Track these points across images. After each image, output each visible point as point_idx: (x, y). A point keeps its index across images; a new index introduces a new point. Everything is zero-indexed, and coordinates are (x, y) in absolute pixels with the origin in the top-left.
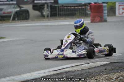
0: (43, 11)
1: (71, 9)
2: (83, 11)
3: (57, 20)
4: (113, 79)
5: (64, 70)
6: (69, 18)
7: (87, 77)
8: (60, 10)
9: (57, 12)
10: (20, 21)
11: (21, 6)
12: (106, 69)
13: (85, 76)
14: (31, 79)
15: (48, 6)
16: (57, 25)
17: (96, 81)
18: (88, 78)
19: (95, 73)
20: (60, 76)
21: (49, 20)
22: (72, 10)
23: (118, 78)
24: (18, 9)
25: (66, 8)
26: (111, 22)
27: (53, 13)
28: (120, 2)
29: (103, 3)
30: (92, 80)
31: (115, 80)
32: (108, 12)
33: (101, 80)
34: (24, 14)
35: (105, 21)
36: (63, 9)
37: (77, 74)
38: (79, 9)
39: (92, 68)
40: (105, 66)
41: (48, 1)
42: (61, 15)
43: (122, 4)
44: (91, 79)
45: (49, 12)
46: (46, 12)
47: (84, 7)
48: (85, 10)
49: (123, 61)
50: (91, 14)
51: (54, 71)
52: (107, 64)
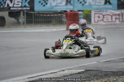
0: (19, 18)
1: (47, 16)
2: (59, 18)
3: (33, 27)
6: (45, 26)
8: (35, 18)
9: (33, 19)
12: (81, 77)
15: (24, 13)
16: (32, 32)
21: (25, 27)
22: (48, 17)
25: (41, 15)
27: (29, 20)
28: (95, 11)
29: (79, 11)
36: (39, 16)
38: (55, 16)
39: (67, 76)
40: (80, 74)
41: (24, 8)
42: (37, 22)
43: (97, 13)
45: (25, 19)
46: (22, 19)
47: (59, 15)
48: (61, 18)
49: (98, 69)
50: (67, 22)
51: (29, 78)
52: (82, 72)
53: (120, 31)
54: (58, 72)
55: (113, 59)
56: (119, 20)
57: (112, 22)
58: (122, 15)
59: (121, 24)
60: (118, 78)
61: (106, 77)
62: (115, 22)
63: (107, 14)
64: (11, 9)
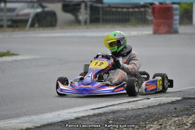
0: (79, 14)
2: (141, 15)
4: (187, 125)
5: (110, 108)
7: (146, 120)
8: (104, 13)
9: (101, 16)
10: (41, 29)
11: (44, 4)
12: (176, 109)
13: (143, 118)
14: (59, 121)
15: (86, 6)
16: (99, 37)
17: (160, 126)
18: (147, 122)
19: (159, 114)
20: (103, 118)
21: (87, 28)
22: (124, 13)
24: (39, 10)
25: (114, 10)
26: (185, 34)
27: (94, 17)
29: (174, 3)
30: (155, 126)
31: (190, 127)
33: (169, 125)
34: (49, 18)
35: (176, 32)
36: (109, 11)
37: (131, 115)
38: (135, 12)
39: (154, 107)
40: (174, 104)
42: (106, 21)
44: (152, 124)
45: (88, 16)
46: (83, 15)
47: (142, 9)
48: (145, 14)
50: (154, 21)
51: (94, 109)
52: (177, 100)
54: (139, 100)
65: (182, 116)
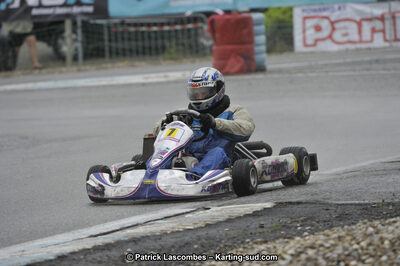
0: (60, 41)
1: (149, 33)
2: (189, 37)
3: (106, 68)
4: (283, 259)
5: (128, 231)
6: (143, 63)
8: (113, 38)
9: (106, 43)
12: (262, 226)
13: (196, 249)
15: (74, 24)
16: (104, 87)
17: (230, 264)
19: (228, 239)
20: (115, 253)
21: (79, 71)
22: (153, 35)
23: (301, 253)
25: (132, 29)
26: (280, 71)
27: (91, 47)
28: (305, 8)
29: (254, 10)
31: (291, 262)
32: (268, 39)
35: (261, 69)
36: (123, 33)
37: (170, 244)
38: (176, 31)
39: (218, 224)
40: (259, 216)
41: (76, 10)
42: (117, 53)
43: (312, 14)
45: (79, 45)
46: (70, 43)
47: (190, 26)
48: (196, 35)
49: (316, 198)
50: (214, 48)
51: (95, 236)
52: (265, 209)
53: (389, 70)
54: (187, 213)
55: (364, 164)
56: (385, 36)
57: (361, 41)
58: (394, 18)
59: (391, 47)
60: (380, 227)
61: (342, 223)
62: (371, 41)
63: (343, 17)
64: (35, 12)
65: (274, 240)
